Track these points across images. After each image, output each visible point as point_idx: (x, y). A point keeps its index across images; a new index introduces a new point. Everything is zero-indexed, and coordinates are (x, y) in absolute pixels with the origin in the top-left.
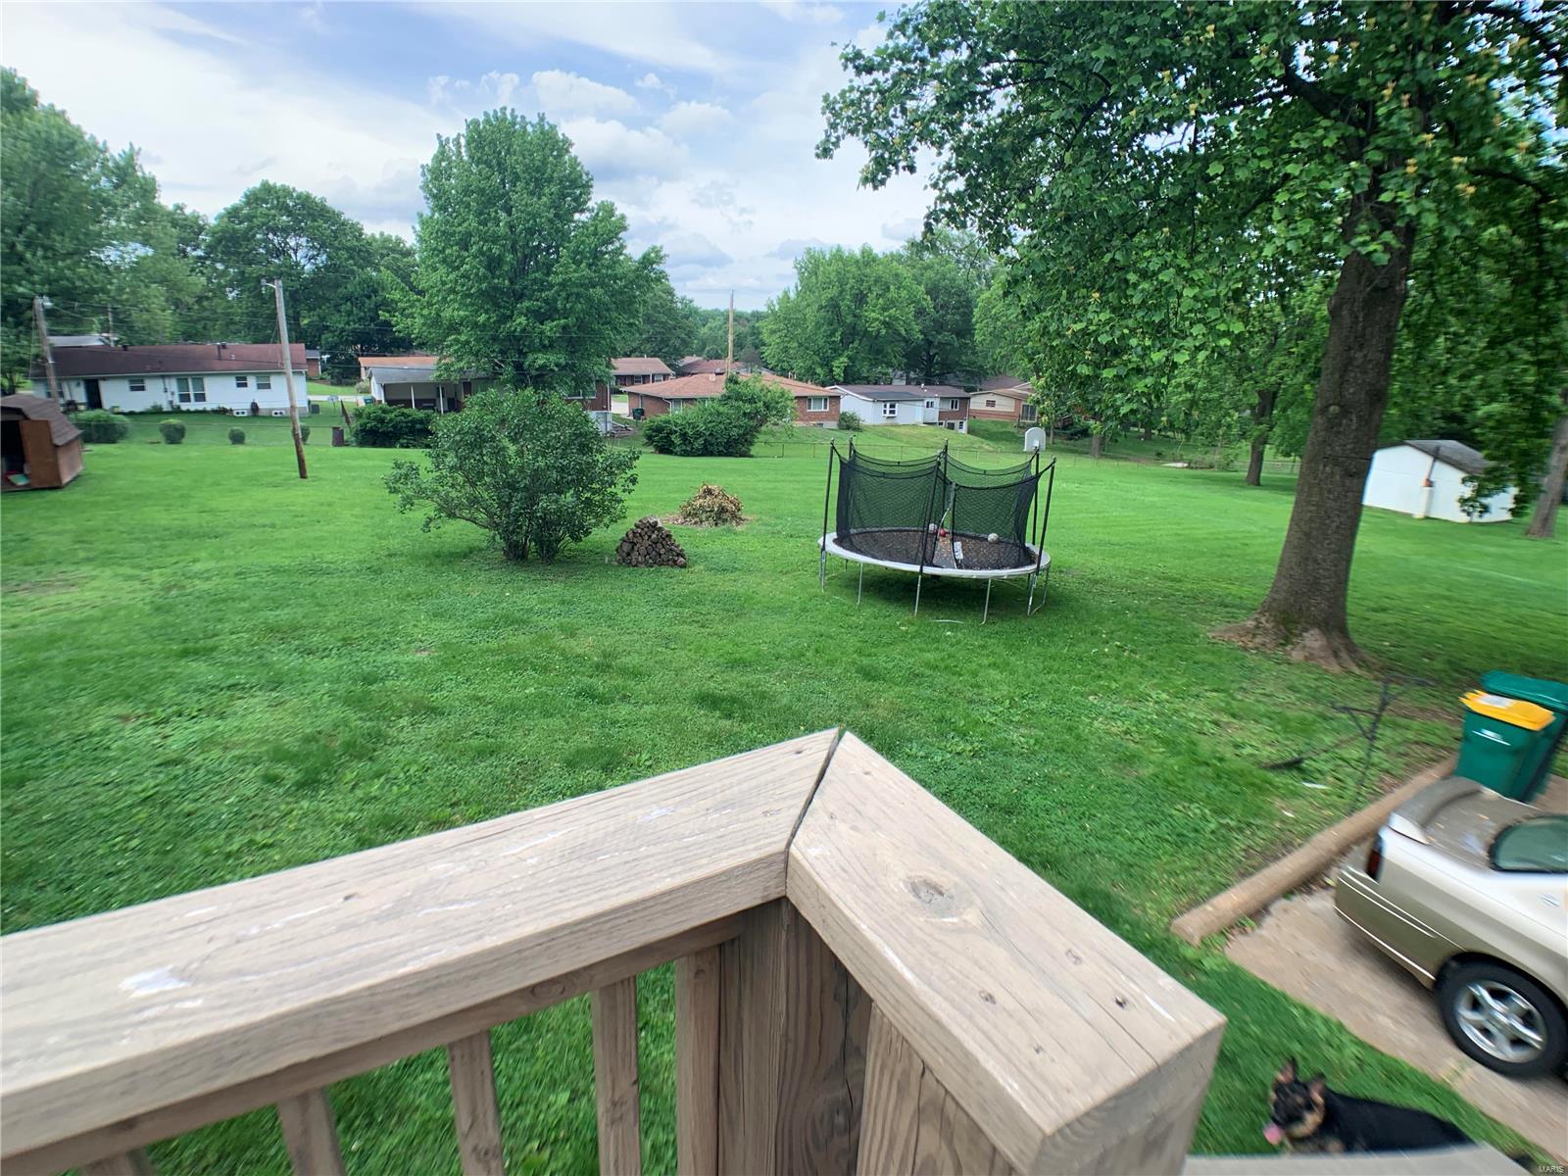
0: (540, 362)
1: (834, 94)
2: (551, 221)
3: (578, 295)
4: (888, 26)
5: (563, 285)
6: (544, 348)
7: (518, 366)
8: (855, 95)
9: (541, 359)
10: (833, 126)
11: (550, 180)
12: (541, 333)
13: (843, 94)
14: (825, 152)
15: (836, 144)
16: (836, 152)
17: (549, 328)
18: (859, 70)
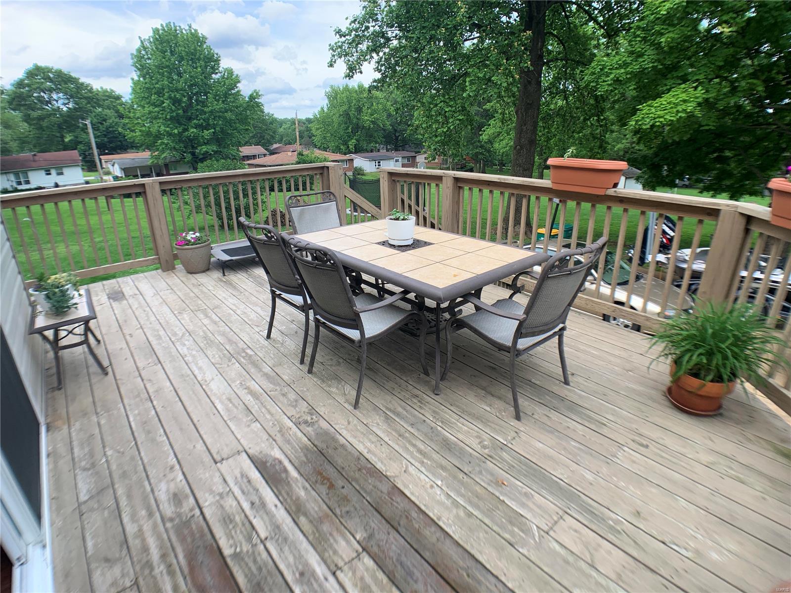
0: (204, 150)
1: (333, 43)
2: (202, 80)
3: (219, 117)
4: (349, 21)
5: (211, 112)
6: (205, 144)
7: (193, 154)
8: (340, 44)
9: (204, 149)
10: (333, 56)
11: (199, 59)
12: (203, 136)
13: (336, 43)
14: (331, 65)
15: (335, 62)
16: (335, 65)
17: (207, 134)
18: (341, 36)
